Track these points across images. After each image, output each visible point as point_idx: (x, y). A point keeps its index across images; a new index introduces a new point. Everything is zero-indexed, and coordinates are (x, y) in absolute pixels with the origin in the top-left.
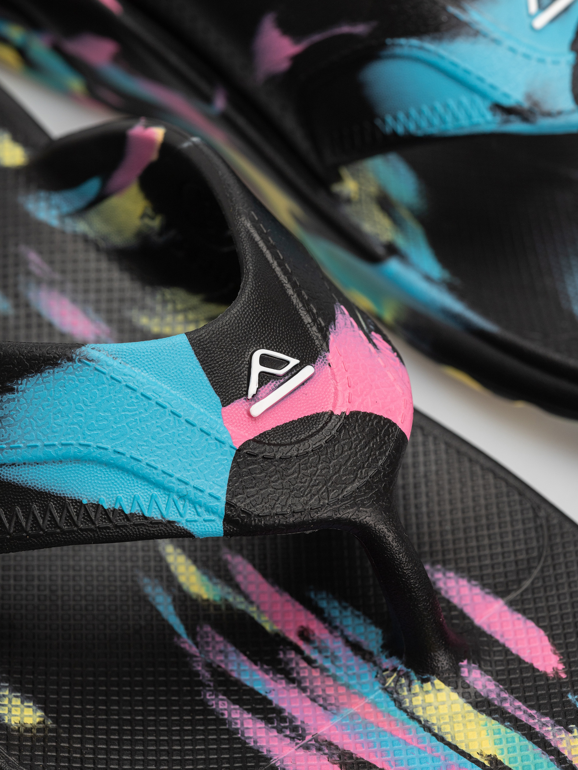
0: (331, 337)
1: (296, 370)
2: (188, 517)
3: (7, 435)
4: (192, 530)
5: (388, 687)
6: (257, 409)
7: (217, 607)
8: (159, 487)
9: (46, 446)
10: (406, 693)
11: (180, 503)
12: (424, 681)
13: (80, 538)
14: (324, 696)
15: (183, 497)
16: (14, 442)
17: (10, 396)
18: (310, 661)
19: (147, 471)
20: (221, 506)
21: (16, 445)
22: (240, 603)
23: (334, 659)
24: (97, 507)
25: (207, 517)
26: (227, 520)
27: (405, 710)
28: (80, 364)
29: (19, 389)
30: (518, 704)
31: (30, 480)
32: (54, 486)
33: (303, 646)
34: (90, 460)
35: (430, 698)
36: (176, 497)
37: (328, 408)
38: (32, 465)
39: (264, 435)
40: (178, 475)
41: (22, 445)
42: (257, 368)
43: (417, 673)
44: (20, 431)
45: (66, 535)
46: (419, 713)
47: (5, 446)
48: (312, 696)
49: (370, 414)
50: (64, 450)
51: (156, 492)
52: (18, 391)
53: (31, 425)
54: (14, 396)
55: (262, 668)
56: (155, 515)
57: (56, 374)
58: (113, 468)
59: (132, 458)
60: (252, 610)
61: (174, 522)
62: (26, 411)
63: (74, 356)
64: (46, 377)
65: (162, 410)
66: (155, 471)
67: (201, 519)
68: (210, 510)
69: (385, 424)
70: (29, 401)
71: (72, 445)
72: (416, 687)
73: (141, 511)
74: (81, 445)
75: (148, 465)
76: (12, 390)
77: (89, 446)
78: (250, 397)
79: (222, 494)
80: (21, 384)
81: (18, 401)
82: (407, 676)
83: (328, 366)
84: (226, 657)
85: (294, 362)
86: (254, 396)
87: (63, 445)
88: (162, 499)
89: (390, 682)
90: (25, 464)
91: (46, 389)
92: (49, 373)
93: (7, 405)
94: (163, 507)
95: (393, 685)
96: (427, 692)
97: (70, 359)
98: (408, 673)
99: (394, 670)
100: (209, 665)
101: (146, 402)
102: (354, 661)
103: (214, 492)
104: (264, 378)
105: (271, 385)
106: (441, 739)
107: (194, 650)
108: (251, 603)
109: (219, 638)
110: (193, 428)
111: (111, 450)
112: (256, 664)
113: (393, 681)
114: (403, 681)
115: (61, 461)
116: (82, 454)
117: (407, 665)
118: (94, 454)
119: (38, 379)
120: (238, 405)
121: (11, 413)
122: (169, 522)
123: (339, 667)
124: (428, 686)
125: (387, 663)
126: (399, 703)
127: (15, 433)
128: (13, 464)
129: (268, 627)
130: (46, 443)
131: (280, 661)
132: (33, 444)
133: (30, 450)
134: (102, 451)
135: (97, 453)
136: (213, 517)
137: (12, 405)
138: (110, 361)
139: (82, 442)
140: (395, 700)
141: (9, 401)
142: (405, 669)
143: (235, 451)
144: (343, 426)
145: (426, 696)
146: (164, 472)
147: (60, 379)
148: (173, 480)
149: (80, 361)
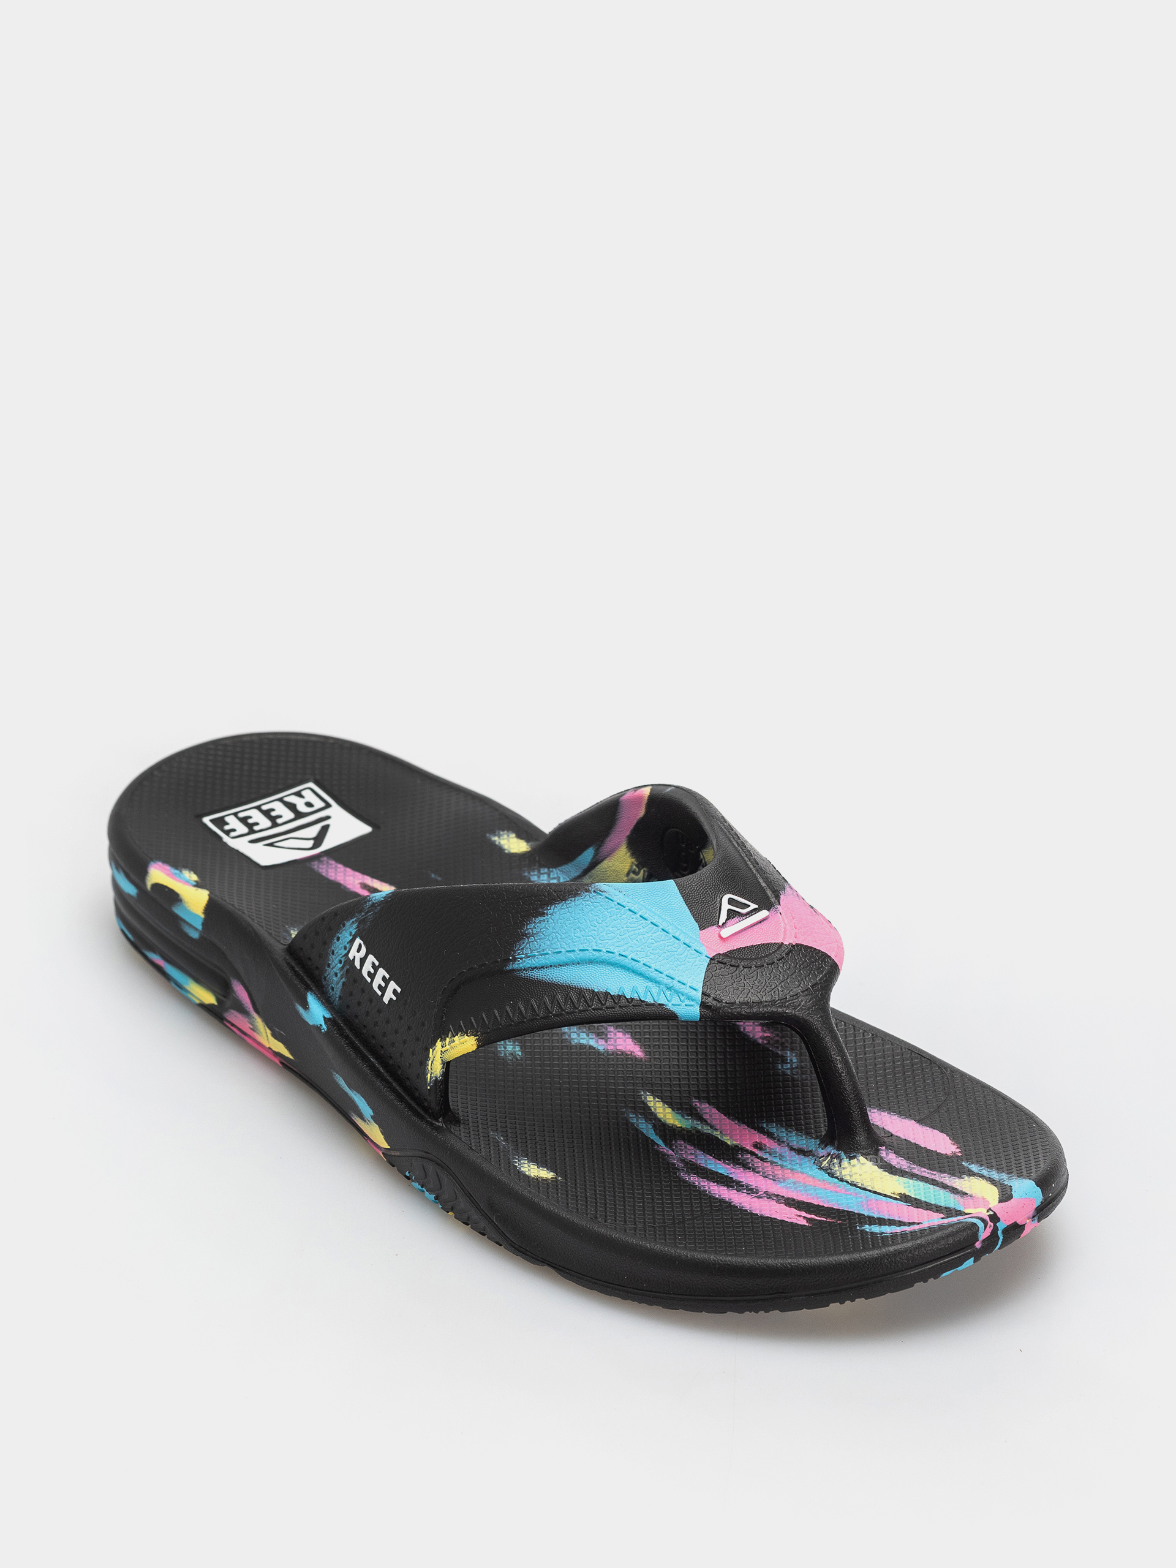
0: (782, 897)
1: (755, 911)
2: (673, 1002)
3: (538, 946)
4: (676, 1012)
5: (823, 1167)
6: (726, 932)
7: (688, 1131)
8: (652, 981)
9: (567, 951)
10: (837, 1168)
11: (668, 993)
12: (851, 1158)
13: (592, 1015)
14: (773, 1175)
15: (669, 988)
16: (543, 950)
17: (542, 918)
18: (762, 1159)
19: (644, 969)
20: (698, 995)
21: (545, 952)
22: (706, 1129)
23: (781, 1157)
24: (607, 994)
25: (687, 1002)
26: (703, 1005)
27: (837, 1178)
28: (594, 894)
29: (549, 913)
30: (923, 1169)
31: (555, 978)
32: (573, 981)
33: (757, 1151)
34: (601, 962)
35: (854, 1170)
36: (664, 989)
37: (780, 941)
38: (556, 967)
39: (731, 952)
40: (666, 973)
41: (550, 952)
42: (725, 906)
43: (845, 1153)
44: (548, 943)
45: (581, 1013)
46: (848, 1178)
47: (537, 954)
48: (764, 1175)
49: (811, 948)
50: (582, 954)
51: (650, 984)
52: (547, 915)
53: (557, 937)
54: (544, 918)
55: (724, 1162)
56: (649, 1000)
57: (576, 901)
58: (618, 967)
59: (632, 959)
60: (717, 1134)
61: (663, 1005)
62: (553, 928)
63: (590, 888)
64: (568, 904)
65: (656, 928)
66: (649, 969)
67: (684, 1004)
68: (689, 998)
69: (822, 955)
70: (555, 921)
71: (587, 950)
72: (845, 1163)
73: (639, 997)
74: (594, 950)
75: (644, 964)
76: (543, 914)
77: (600, 951)
78: (720, 924)
79: (699, 986)
80: (550, 909)
81: (548, 921)
82: (838, 1157)
83: (779, 914)
84: (696, 1157)
85: (753, 906)
86: (724, 924)
87: (580, 950)
88: (655, 989)
89: (825, 1164)
90: (551, 966)
91: (568, 912)
92: (571, 900)
93: (539, 925)
94: (655, 995)
95: (827, 1165)
96: (854, 1166)
97: (588, 891)
98: (839, 1154)
99: (829, 1154)
100: (683, 1161)
101: (643, 921)
102: (796, 1158)
103: (694, 986)
104: (731, 914)
105: (736, 919)
106: (865, 1189)
107: (670, 1152)
108: (716, 1130)
109: (689, 1147)
110: (678, 941)
111: (617, 954)
112: (720, 1160)
113: (827, 1163)
114: (835, 1161)
115: (579, 963)
116: (595, 957)
117: (838, 1149)
118: (604, 957)
119: (563, 905)
120: (712, 930)
121: (542, 930)
122: (660, 1005)
123: (786, 1161)
124: (854, 1161)
125: (822, 1152)
126: (832, 1175)
127: (545, 944)
128: (543, 967)
129: (729, 1143)
130: (568, 949)
131: (739, 1159)
132: (559, 950)
133: (555, 955)
134: (610, 954)
135: (606, 956)
136: (692, 1003)
137: (543, 924)
138: (617, 893)
139: (595, 948)
140: (829, 1174)
141: (540, 922)
142: (837, 1152)
143: (709, 959)
144: (790, 951)
145: (853, 1168)
146: (656, 970)
147: (579, 905)
148: (663, 976)
149: (595, 892)
